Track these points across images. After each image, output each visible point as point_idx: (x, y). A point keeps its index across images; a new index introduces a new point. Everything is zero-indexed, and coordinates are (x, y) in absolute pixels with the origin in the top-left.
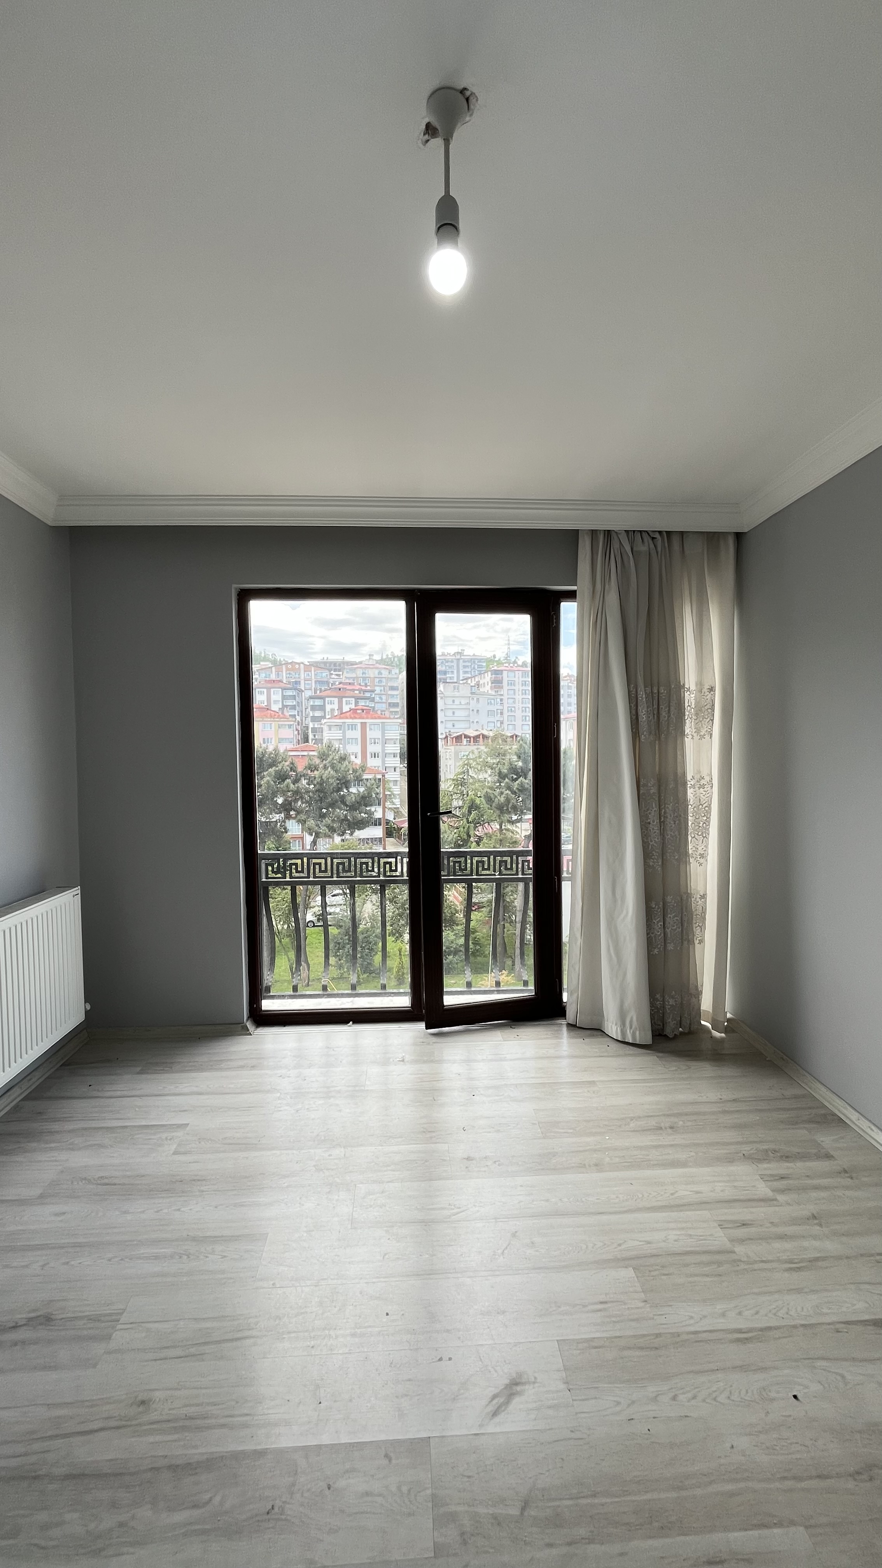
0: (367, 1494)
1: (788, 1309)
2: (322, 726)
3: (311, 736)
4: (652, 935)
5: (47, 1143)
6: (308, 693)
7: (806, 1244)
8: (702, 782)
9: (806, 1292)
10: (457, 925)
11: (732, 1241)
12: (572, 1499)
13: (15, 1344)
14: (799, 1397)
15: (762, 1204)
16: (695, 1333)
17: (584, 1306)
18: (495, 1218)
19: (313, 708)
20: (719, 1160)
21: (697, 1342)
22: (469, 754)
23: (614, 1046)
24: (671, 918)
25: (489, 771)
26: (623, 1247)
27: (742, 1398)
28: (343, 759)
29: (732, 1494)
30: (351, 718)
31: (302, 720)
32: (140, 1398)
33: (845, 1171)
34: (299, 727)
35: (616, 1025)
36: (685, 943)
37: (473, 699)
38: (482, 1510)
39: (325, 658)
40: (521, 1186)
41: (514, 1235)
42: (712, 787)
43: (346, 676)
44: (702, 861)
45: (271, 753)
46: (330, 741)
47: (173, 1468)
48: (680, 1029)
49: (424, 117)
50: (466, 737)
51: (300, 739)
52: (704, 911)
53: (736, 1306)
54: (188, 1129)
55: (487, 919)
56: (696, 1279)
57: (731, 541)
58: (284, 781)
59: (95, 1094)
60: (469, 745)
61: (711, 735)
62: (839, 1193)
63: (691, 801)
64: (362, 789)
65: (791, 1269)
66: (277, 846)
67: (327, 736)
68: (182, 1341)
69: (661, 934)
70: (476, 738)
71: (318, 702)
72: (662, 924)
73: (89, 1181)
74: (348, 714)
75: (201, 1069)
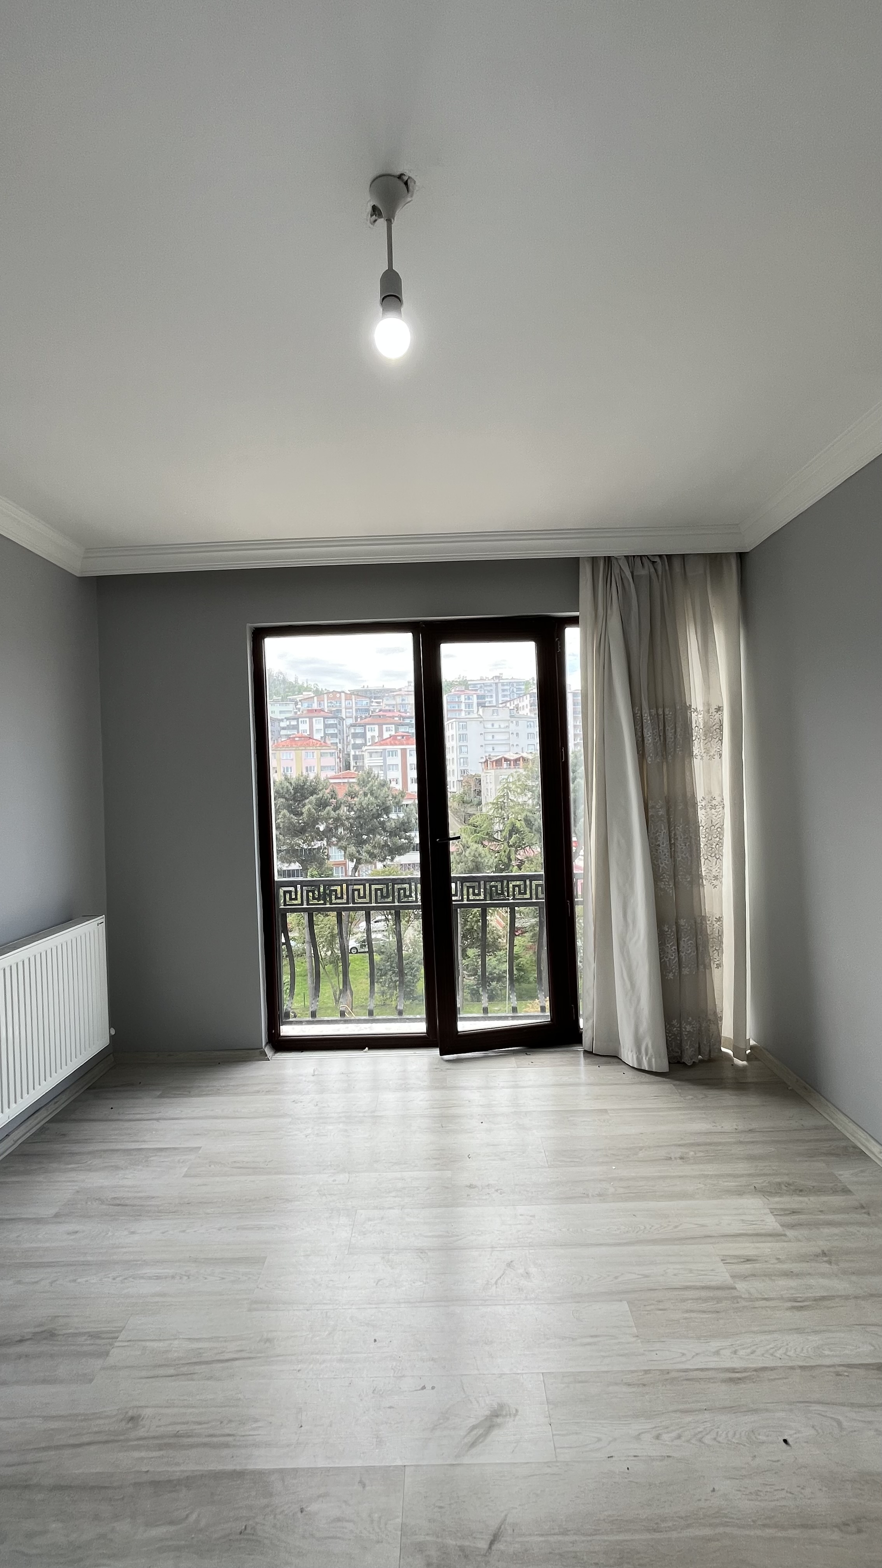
0: (339, 1520)
1: (787, 1349)
2: (363, 753)
3: (352, 764)
4: (666, 959)
5: (68, 1164)
6: (350, 721)
7: (812, 1281)
8: (714, 802)
9: (808, 1332)
10: (500, 950)
11: (732, 1277)
12: (542, 1535)
13: (19, 1357)
14: (790, 1441)
15: (770, 1239)
16: (686, 1370)
17: (573, 1339)
18: (492, 1248)
19: (355, 736)
20: (729, 1192)
21: (687, 1380)
22: (508, 778)
23: (630, 1074)
24: (686, 943)
25: (529, 794)
26: (620, 1279)
27: (728, 1440)
28: (383, 784)
29: (708, 1539)
30: (391, 744)
31: (344, 748)
32: (130, 1414)
33: (862, 1207)
34: (341, 755)
35: (632, 1052)
36: (701, 967)
37: (512, 722)
38: (451, 1542)
39: (366, 687)
40: (521, 1215)
41: (510, 1265)
42: (723, 807)
43: (385, 703)
44: (715, 882)
45: (312, 781)
46: (371, 768)
47: (155, 1484)
48: (700, 1057)
49: (367, 201)
50: (506, 760)
51: (341, 766)
52: (721, 935)
53: (732, 1345)
54: (200, 1152)
55: (531, 944)
56: (693, 1315)
57: (734, 563)
58: (324, 808)
59: (116, 1117)
60: (510, 768)
61: (721, 755)
62: (851, 1229)
63: (703, 821)
64: (401, 815)
65: (793, 1308)
66: (320, 873)
67: (368, 762)
68: (175, 1360)
69: (674, 959)
70: (516, 761)
71: (359, 730)
72: (676, 947)
73: (102, 1202)
74: (388, 740)
75: (218, 1093)
